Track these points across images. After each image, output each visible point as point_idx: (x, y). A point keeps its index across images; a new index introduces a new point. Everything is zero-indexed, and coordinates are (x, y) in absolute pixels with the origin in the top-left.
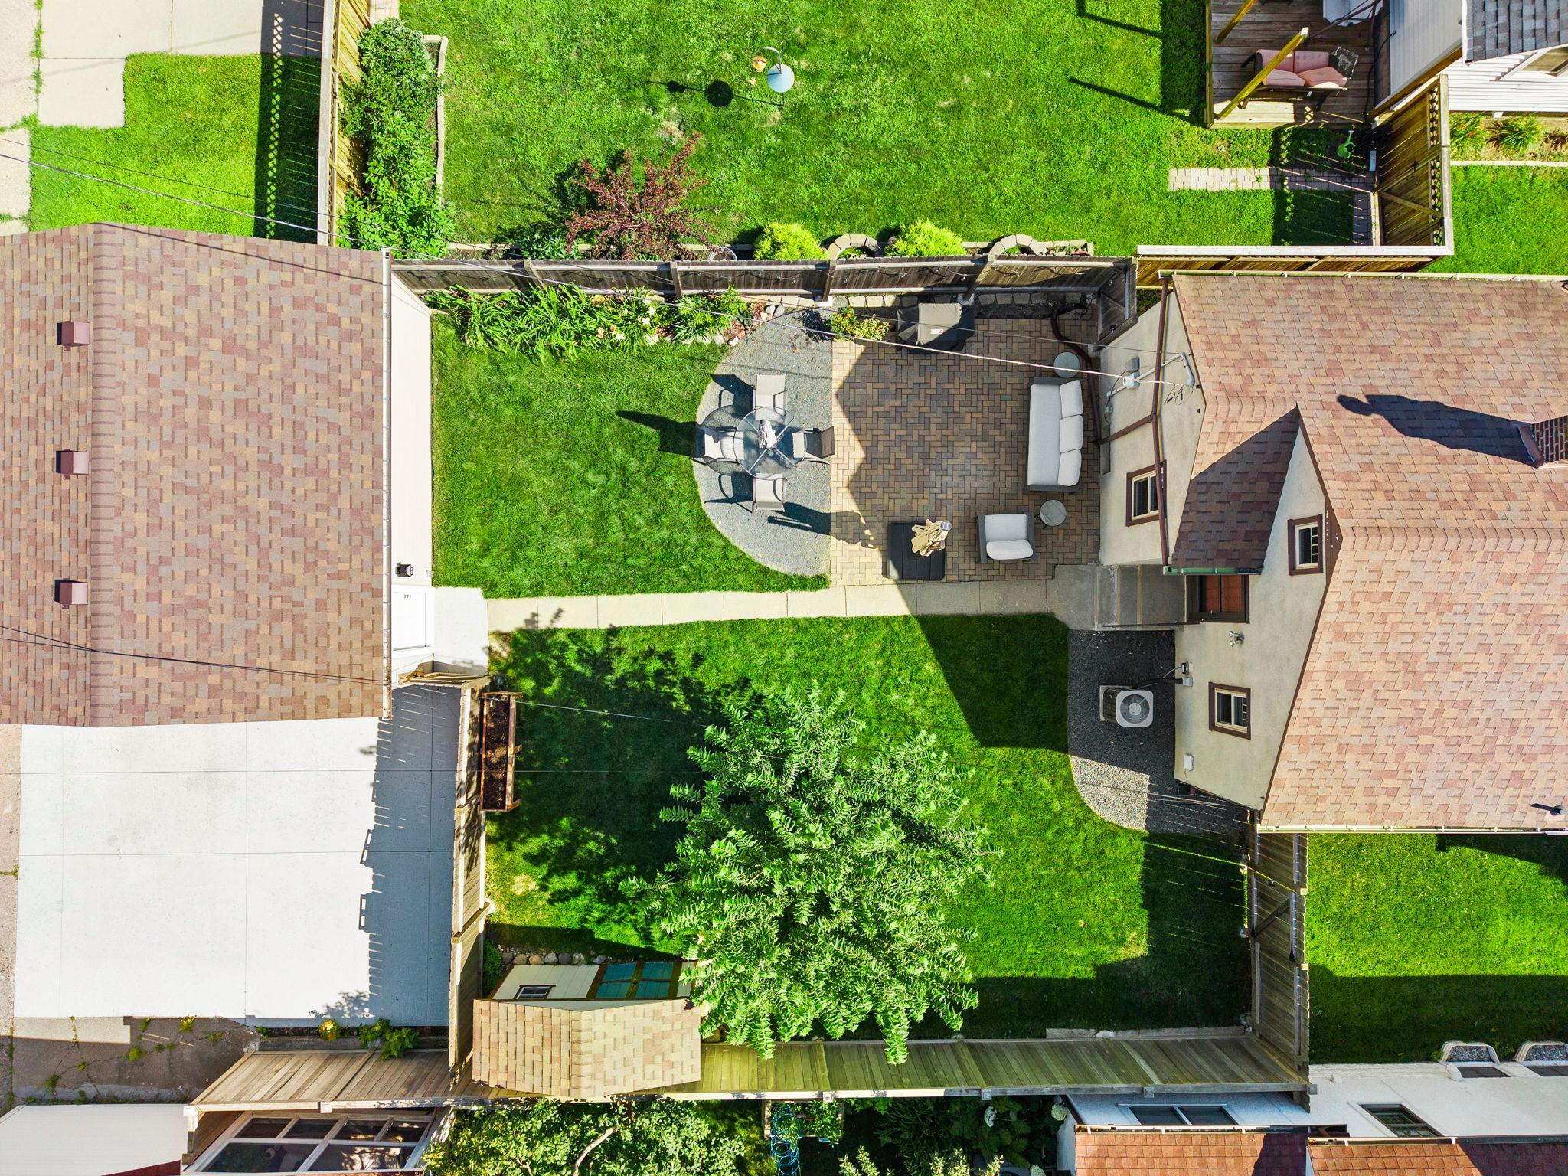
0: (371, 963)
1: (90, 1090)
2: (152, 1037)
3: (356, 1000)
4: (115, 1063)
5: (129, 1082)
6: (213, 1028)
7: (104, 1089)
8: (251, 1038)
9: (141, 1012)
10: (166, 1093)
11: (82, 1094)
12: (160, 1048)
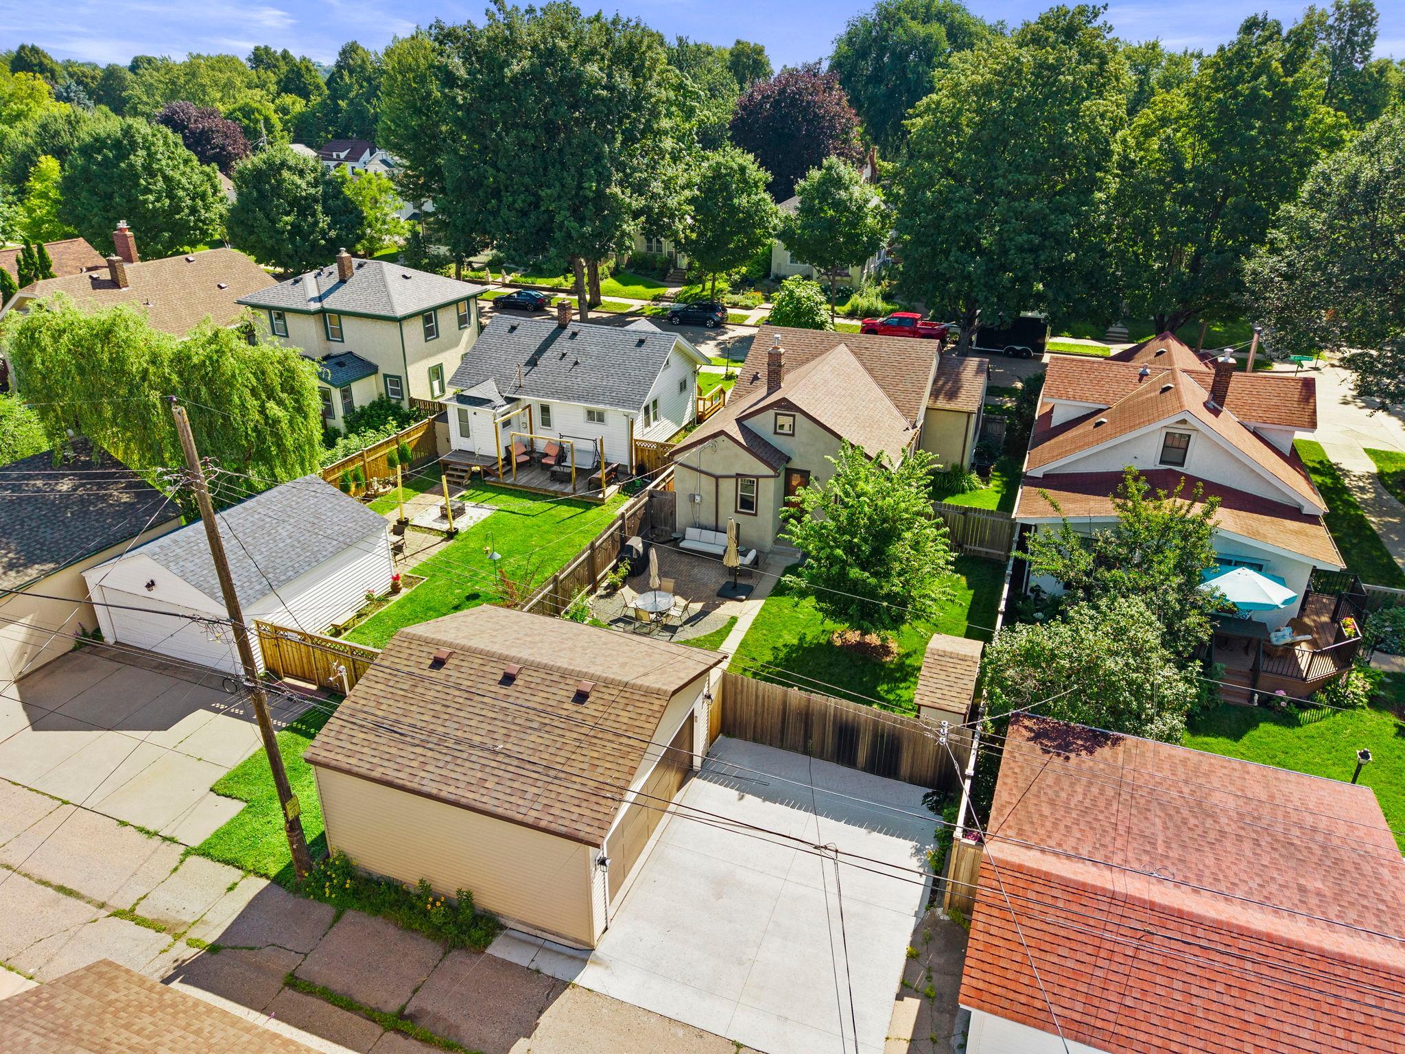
0: (892, 835)
2: (919, 981)
3: (918, 851)
4: (936, 1014)
6: (920, 939)
7: (958, 1029)
8: (933, 914)
9: (895, 987)
12: (929, 978)
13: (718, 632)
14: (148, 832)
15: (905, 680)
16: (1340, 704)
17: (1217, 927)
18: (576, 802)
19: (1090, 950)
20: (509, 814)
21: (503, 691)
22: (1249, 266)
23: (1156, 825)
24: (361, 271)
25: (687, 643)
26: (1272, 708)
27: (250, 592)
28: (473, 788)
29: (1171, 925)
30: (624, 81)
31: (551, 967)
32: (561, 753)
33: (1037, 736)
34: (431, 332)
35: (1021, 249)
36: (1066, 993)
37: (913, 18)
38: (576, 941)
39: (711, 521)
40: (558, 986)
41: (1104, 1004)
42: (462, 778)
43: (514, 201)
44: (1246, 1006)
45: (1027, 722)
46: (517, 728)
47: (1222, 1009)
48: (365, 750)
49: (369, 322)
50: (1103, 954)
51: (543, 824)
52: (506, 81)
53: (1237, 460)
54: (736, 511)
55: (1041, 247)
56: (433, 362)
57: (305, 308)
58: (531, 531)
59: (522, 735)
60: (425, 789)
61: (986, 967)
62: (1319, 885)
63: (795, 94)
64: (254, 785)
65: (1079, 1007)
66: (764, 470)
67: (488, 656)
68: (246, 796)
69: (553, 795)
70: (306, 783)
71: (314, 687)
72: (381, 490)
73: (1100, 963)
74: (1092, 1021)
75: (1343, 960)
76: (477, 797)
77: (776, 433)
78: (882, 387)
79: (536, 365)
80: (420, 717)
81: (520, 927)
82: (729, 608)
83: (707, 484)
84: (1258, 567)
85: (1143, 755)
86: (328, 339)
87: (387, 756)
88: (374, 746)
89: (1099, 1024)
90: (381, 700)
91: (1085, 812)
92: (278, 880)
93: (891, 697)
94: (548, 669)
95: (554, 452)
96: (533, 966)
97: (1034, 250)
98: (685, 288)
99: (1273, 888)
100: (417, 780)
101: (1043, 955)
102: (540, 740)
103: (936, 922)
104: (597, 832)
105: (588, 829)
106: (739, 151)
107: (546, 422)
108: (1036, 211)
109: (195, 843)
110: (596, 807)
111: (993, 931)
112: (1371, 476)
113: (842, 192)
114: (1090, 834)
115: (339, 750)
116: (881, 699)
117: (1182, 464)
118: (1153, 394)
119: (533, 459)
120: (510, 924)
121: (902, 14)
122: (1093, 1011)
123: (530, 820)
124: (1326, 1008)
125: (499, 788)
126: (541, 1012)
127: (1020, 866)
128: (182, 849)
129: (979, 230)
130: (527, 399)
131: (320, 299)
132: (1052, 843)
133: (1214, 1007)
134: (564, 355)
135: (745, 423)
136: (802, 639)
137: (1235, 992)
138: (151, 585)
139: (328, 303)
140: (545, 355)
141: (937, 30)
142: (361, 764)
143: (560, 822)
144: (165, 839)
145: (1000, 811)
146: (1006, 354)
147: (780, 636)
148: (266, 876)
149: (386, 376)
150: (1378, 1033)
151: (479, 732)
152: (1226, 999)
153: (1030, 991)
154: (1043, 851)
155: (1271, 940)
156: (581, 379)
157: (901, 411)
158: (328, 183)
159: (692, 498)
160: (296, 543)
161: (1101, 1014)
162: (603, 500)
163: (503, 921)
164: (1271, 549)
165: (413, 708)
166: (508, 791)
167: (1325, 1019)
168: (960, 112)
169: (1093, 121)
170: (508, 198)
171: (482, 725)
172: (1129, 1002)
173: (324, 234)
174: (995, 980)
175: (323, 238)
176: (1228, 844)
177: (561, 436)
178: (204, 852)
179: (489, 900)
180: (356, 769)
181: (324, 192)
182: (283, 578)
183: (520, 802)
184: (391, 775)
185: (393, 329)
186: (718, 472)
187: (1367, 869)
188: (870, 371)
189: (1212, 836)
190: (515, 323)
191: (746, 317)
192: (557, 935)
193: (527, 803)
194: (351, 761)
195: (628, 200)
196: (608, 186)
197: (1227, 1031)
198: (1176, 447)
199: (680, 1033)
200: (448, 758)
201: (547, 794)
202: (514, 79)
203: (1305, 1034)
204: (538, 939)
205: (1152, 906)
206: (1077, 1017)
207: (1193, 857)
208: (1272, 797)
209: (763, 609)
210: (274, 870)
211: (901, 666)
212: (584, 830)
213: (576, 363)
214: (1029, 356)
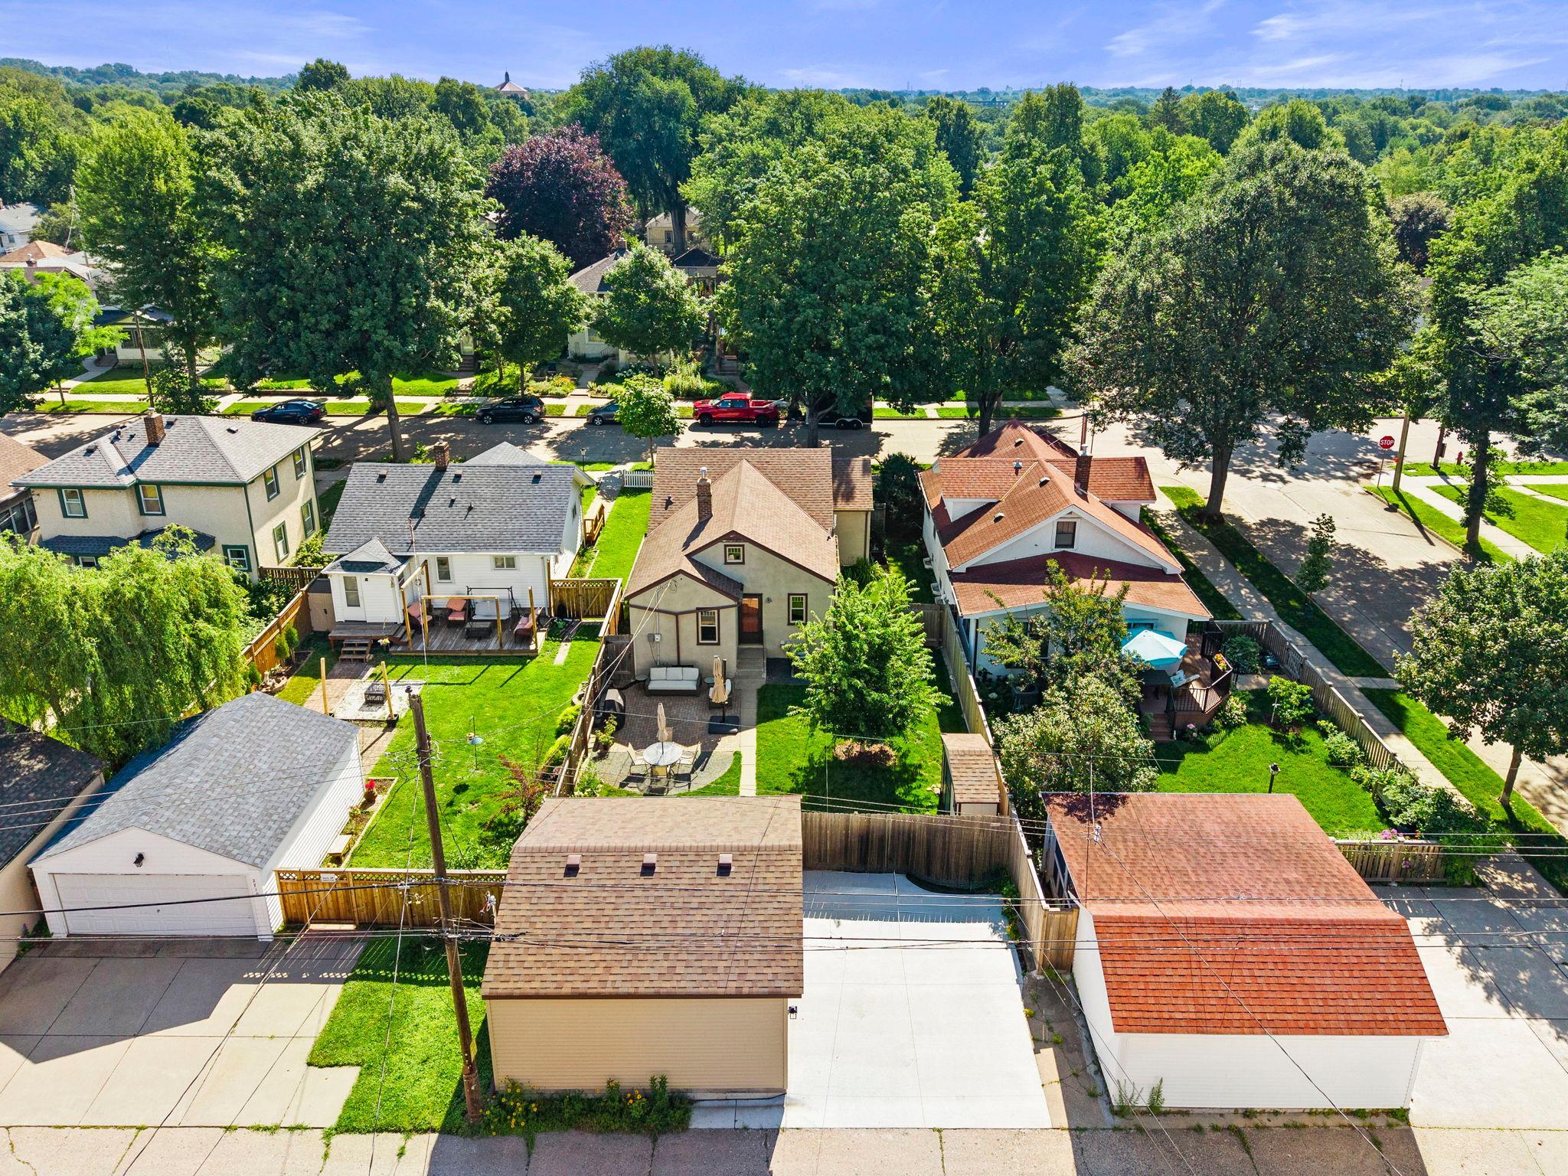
1: (1092, 1069)
2: (1044, 1034)
3: (995, 930)
4: (1068, 1054)
5: (1080, 1045)
6: (1029, 1000)
7: (1089, 1061)
8: (1030, 977)
9: (1030, 1045)
10: (1079, 1023)
11: (1096, 1073)
12: (1051, 1029)
13: (730, 771)
14: (266, 1129)
15: (914, 780)
16: (1230, 727)
17: (1256, 924)
18: (765, 964)
19: (1185, 965)
20: (711, 991)
21: (649, 882)
22: (1065, 356)
23: (1181, 861)
24: (173, 430)
25: (702, 792)
26: (1187, 740)
27: (264, 841)
28: (667, 977)
29: (1228, 931)
30: (432, 191)
31: (756, 1121)
32: (730, 925)
33: (1071, 810)
34: (273, 489)
35: (869, 348)
36: (1180, 1001)
37: (654, 74)
38: (767, 1091)
39: (673, 657)
40: (770, 1135)
41: (1206, 1001)
42: (651, 971)
43: (317, 323)
44: (1289, 974)
45: (1058, 800)
46: (679, 912)
47: (1277, 980)
48: (542, 971)
49: (202, 490)
50: (1194, 965)
51: (746, 991)
52: (300, 196)
53: (1113, 538)
54: (699, 644)
55: (887, 345)
56: (275, 523)
57: (117, 484)
58: (477, 701)
59: (689, 918)
60: (621, 991)
61: (1124, 1000)
62: (1295, 875)
63: (559, 162)
64: (357, 1045)
65: (1191, 1008)
66: (725, 601)
67: (618, 852)
68: (354, 1060)
69: (742, 964)
70: (411, 1027)
71: (351, 927)
72: (277, 686)
73: (1195, 972)
74: (1203, 1016)
75: (1334, 924)
76: (675, 984)
77: (726, 563)
78: (793, 499)
79: (423, 515)
80: (579, 925)
81: (710, 1096)
82: (726, 745)
83: (667, 622)
84: (1151, 626)
85: (1146, 806)
86: (142, 513)
87: (568, 971)
88: (549, 965)
89: (1208, 1016)
90: (533, 919)
91: (1133, 863)
92: (446, 1130)
93: (910, 798)
94: (681, 851)
95: (459, 607)
96: (739, 1125)
97: (881, 348)
98: (478, 377)
99: (1271, 886)
100: (609, 984)
101: (1157, 979)
102: (705, 918)
103: (1035, 983)
104: (796, 984)
105: (787, 984)
106: (535, 238)
107: (445, 575)
108: (878, 314)
109: (332, 1122)
110: (784, 964)
111: (1119, 972)
112: (1174, 514)
113: (659, 281)
114: (1145, 879)
115: (516, 978)
116: (904, 802)
117: (1072, 546)
118: (1034, 487)
119: (440, 618)
120: (698, 1096)
121: (641, 69)
122: (1201, 1008)
123: (733, 991)
124: (1334, 960)
125: (690, 970)
126: (768, 1161)
127: (1120, 917)
128: (319, 1133)
129: (827, 331)
130: (420, 556)
131: (130, 469)
132: (1126, 894)
133: (1272, 980)
134: (453, 501)
135: (695, 557)
136: (811, 760)
137: (1280, 966)
138: (140, 859)
139: (144, 473)
140: (431, 503)
141: (680, 86)
142: (545, 985)
143: (760, 984)
144: (291, 1129)
145: (1079, 878)
146: (839, 427)
147: (789, 762)
148: (433, 1131)
149: (225, 547)
150: (1367, 967)
151: (646, 925)
152: (1277, 973)
153: (1157, 1007)
154: (1123, 902)
155: (1290, 923)
156: (482, 525)
157: (817, 520)
158: (30, 302)
159: (651, 638)
160: (281, 775)
161: (1209, 1009)
162: (536, 651)
163: (691, 1095)
164: (1160, 611)
165: (570, 919)
166: (700, 971)
167: (1336, 967)
168: (789, 221)
169: (911, 230)
170: (308, 319)
171: (645, 918)
172: (1221, 994)
173: (35, 364)
174: (1132, 1008)
175: (36, 371)
176: (1230, 861)
177: (469, 589)
178: (345, 1127)
179: (677, 1081)
180: (542, 992)
181: (29, 314)
182: (289, 817)
183: (716, 978)
184: (582, 987)
185: (237, 495)
186: (678, 609)
187: (1315, 854)
188: (777, 484)
189: (1218, 858)
190: (384, 472)
191: (563, 408)
192: (749, 1091)
193: (723, 977)
194: (533, 985)
195: (454, 314)
196: (427, 299)
197: (1285, 995)
198: (1066, 533)
199: (890, 1136)
200: (629, 957)
201: (736, 964)
202: (308, 194)
203: (1328, 981)
204: (730, 1100)
205: (1212, 922)
206: (1193, 1016)
207: (1215, 878)
208: (1240, 818)
209: (759, 738)
210: (437, 1123)
211: (905, 768)
212: (783, 986)
213: (470, 508)
214: (859, 427)
